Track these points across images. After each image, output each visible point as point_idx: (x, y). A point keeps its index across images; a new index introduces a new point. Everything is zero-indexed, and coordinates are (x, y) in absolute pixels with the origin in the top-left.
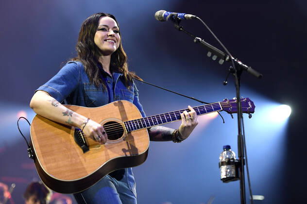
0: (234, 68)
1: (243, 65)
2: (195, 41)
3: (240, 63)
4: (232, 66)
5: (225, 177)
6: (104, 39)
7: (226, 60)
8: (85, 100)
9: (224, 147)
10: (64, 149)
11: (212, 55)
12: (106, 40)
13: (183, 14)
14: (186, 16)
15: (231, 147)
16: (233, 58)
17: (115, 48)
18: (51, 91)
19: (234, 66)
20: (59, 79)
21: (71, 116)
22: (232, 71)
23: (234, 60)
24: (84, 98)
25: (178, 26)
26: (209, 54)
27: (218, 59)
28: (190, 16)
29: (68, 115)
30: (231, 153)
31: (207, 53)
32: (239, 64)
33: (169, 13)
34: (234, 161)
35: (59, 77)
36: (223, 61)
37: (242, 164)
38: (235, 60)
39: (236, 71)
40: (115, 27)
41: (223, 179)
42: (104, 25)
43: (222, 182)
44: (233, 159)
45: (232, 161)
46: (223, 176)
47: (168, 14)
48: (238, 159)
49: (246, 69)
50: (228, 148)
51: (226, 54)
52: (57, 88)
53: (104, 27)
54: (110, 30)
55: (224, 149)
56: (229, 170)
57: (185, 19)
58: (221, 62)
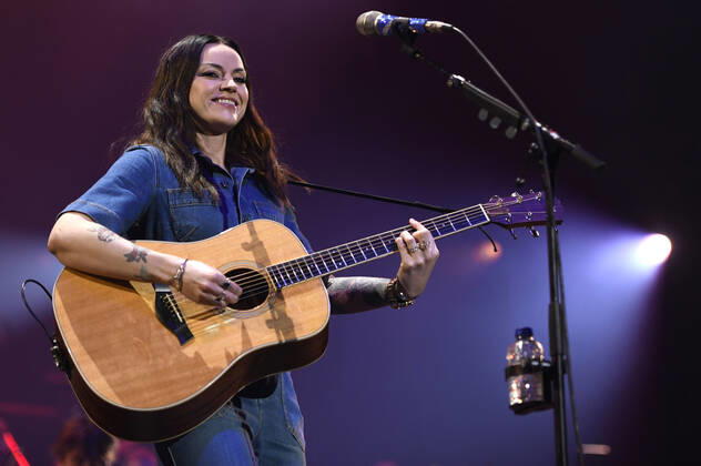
0: (542, 146)
1: (562, 140)
2: (450, 83)
3: (555, 135)
4: (536, 142)
5: (520, 401)
6: (213, 96)
7: (523, 128)
8: (172, 229)
9: (517, 331)
10: (136, 339)
11: (490, 118)
12: (215, 100)
13: (423, 20)
14: (429, 23)
15: (534, 332)
16: (538, 124)
17: (236, 117)
18: (94, 210)
19: (540, 143)
20: (110, 185)
21: (145, 260)
22: (537, 154)
23: (540, 128)
24: (171, 225)
25: (411, 50)
26: (483, 115)
27: (503, 127)
28: (439, 24)
29: (138, 261)
30: (533, 345)
31: (478, 111)
32: (552, 137)
33: (389, 17)
34: (540, 365)
35: (110, 180)
36: (516, 130)
37: (560, 372)
38: (544, 129)
39: (545, 154)
40: (238, 70)
41: (517, 404)
42: (213, 65)
43: (512, 412)
44: (537, 359)
45: (535, 363)
46: (515, 398)
47: (387, 21)
48: (550, 359)
49: (569, 150)
50: (526, 333)
51: (524, 116)
52: (107, 204)
53: (212, 69)
54: (228, 76)
55: (517, 336)
56: (527, 386)
57: (428, 32)
58: (511, 132)
